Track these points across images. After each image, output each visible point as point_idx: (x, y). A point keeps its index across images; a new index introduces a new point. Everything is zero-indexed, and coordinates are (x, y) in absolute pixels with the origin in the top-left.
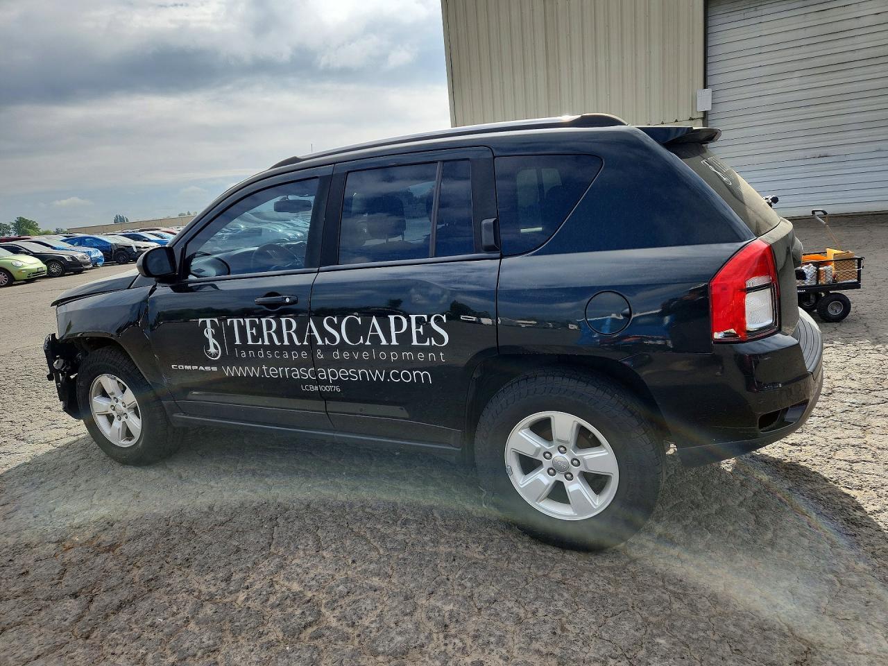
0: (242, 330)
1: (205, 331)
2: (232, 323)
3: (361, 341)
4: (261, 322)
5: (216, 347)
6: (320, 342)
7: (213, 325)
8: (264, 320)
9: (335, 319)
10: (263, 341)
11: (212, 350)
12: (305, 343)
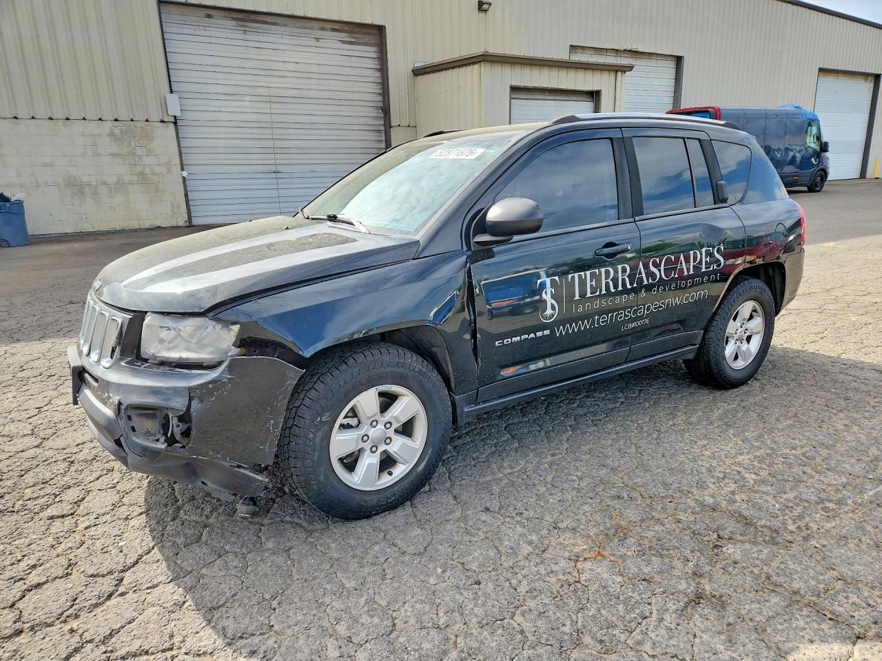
0: (583, 283)
1: (544, 292)
2: (573, 278)
3: (673, 275)
4: (600, 272)
5: (553, 308)
6: (645, 283)
7: (553, 283)
8: (603, 270)
9: (658, 260)
10: (601, 291)
11: (549, 311)
12: (635, 285)
